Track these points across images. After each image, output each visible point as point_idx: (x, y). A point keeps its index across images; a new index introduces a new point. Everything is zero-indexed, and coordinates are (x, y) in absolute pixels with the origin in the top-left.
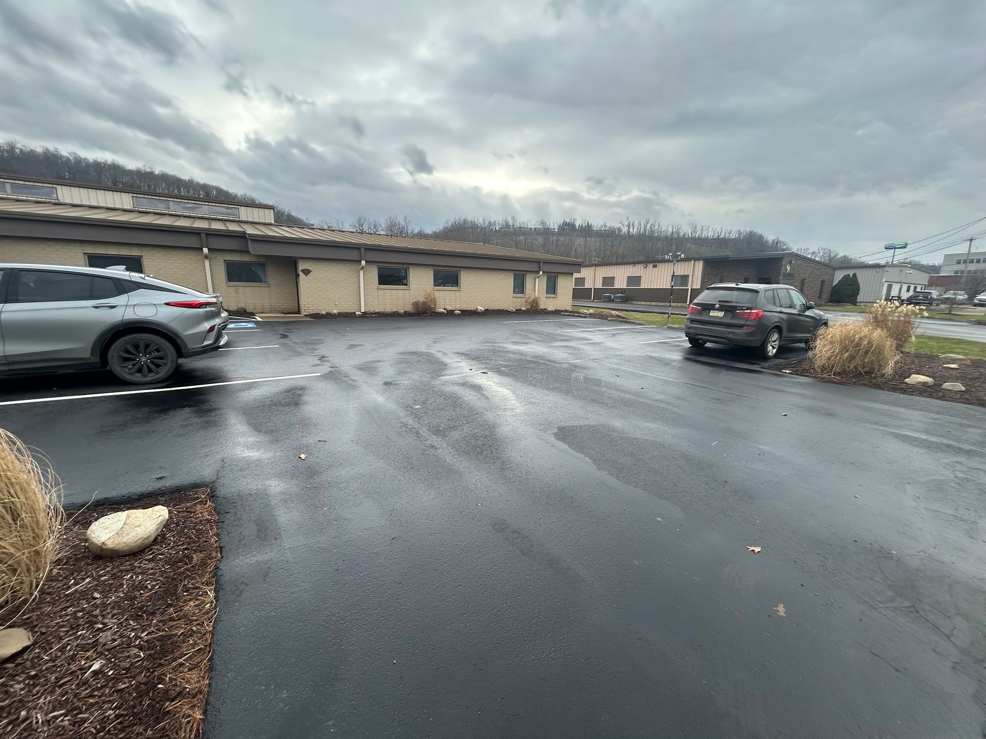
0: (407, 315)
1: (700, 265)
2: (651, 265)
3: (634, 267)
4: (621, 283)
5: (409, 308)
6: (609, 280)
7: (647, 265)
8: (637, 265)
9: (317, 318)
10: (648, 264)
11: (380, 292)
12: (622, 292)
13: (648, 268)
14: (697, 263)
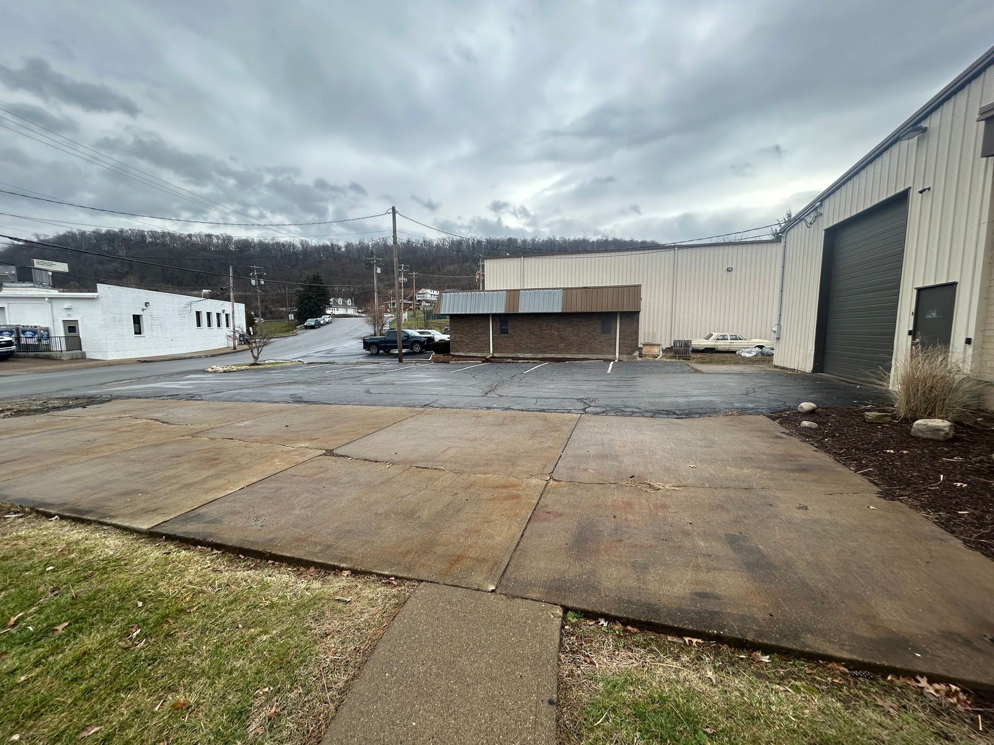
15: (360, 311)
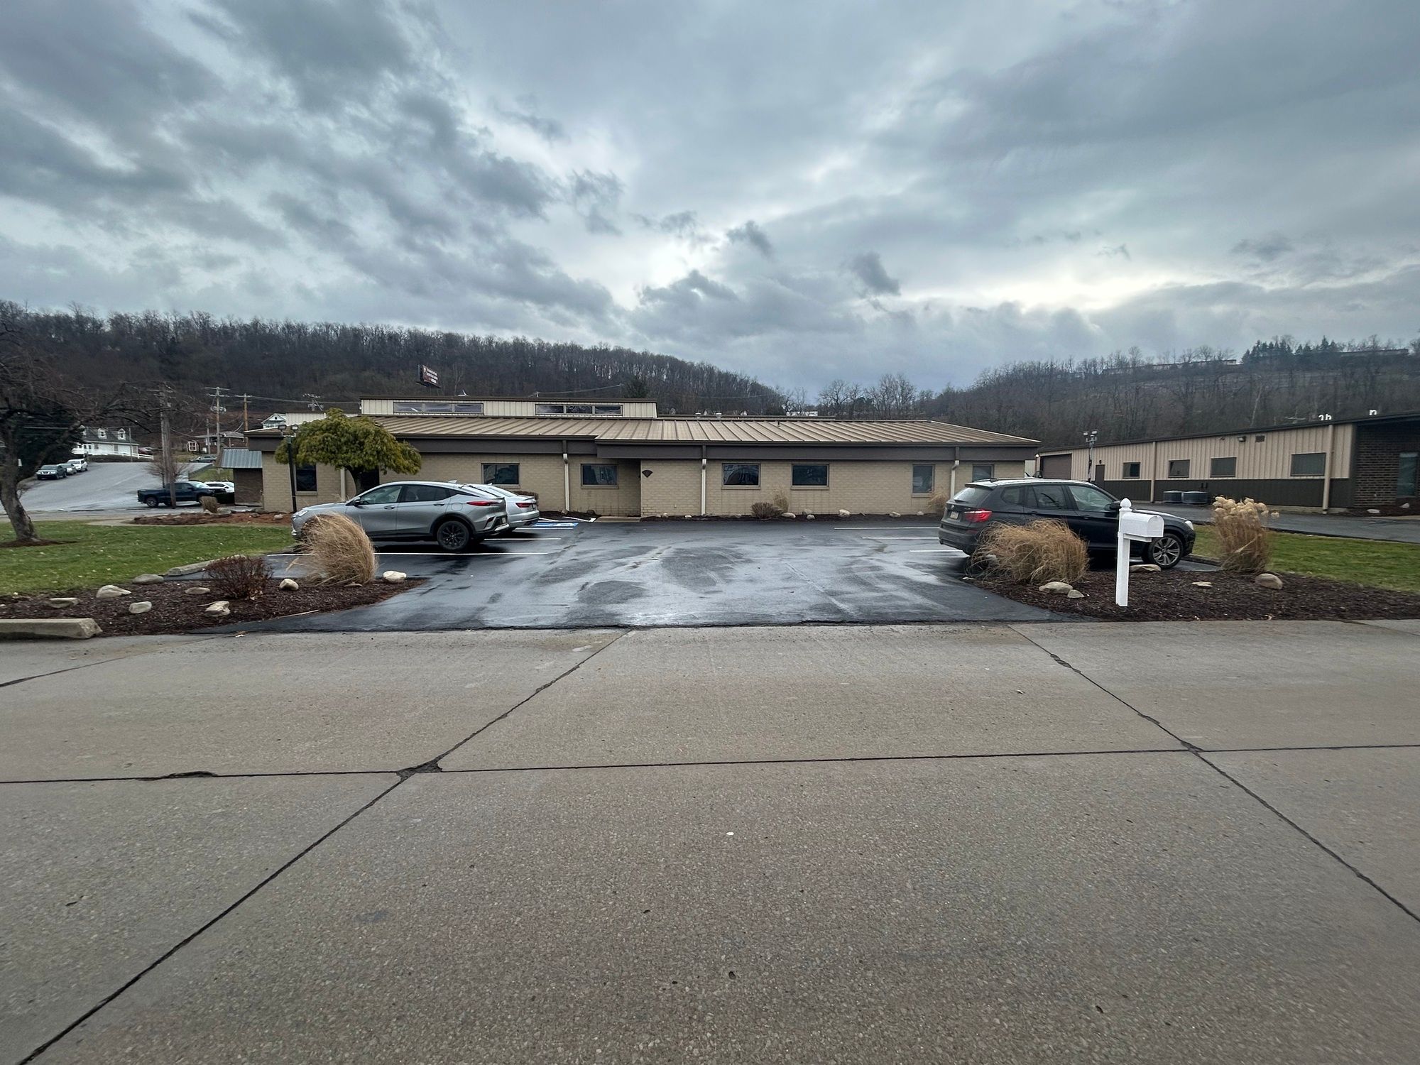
0: (745, 519)
1: (1346, 436)
2: (1253, 438)
3: (1222, 441)
4: (1200, 471)
5: (749, 512)
6: (1178, 467)
7: (1244, 438)
8: (1227, 439)
9: (652, 521)
10: (1248, 436)
11: (725, 493)
12: (1202, 487)
13: (1247, 443)
14: (1340, 430)
15: (145, 449)
